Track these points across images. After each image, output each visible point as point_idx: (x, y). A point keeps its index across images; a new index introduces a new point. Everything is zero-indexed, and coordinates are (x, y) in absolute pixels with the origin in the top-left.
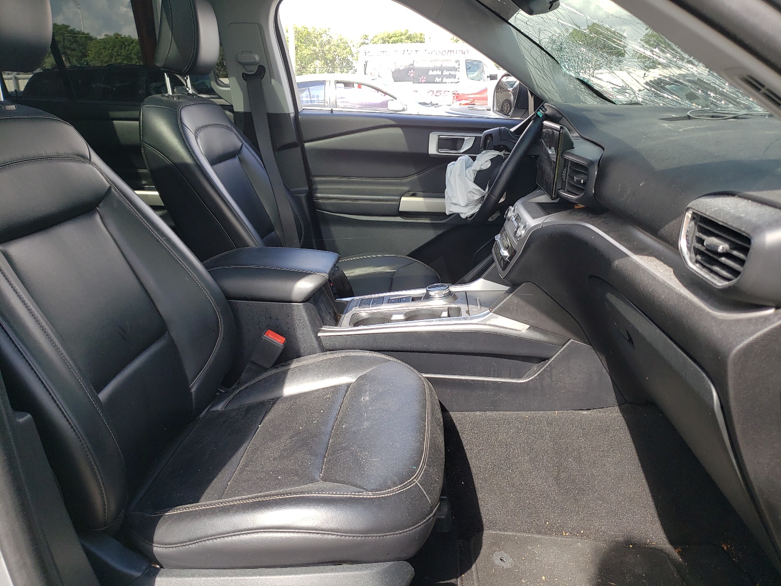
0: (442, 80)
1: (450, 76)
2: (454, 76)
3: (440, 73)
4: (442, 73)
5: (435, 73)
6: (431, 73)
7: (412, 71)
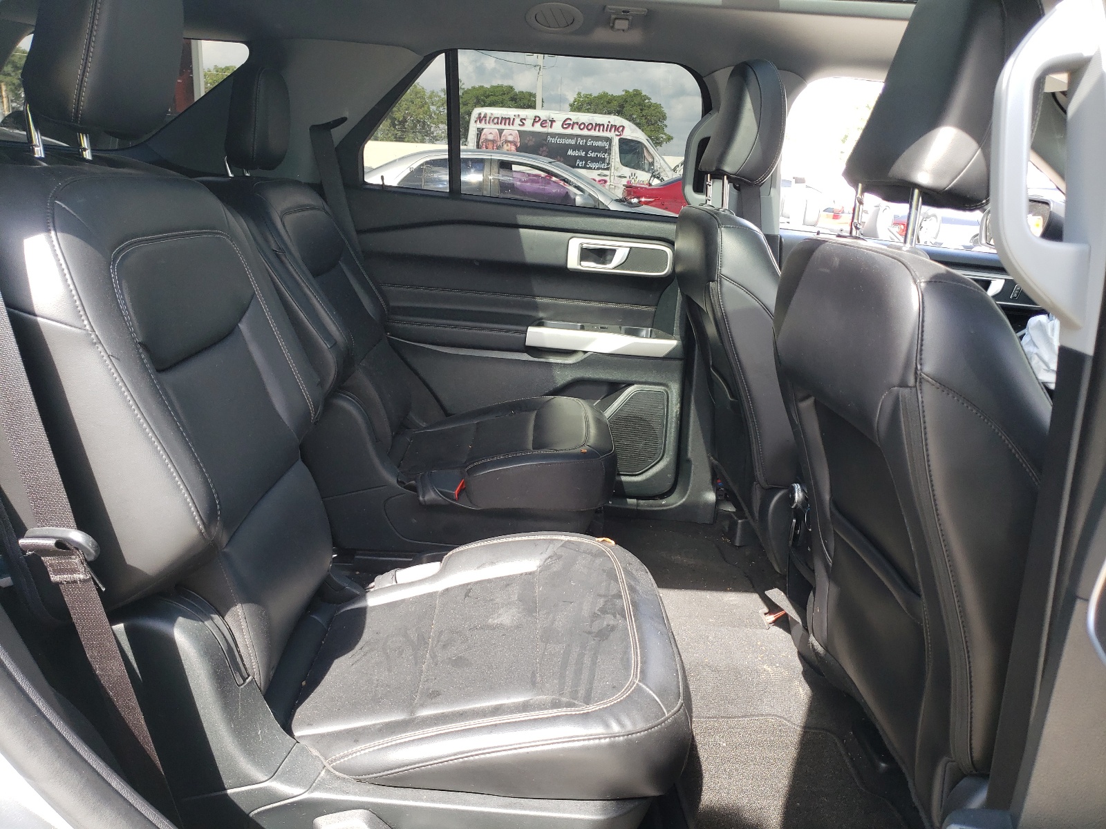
0: (586, 164)
1: (596, 160)
2: (603, 160)
3: (583, 154)
4: (586, 154)
5: (576, 153)
6: (570, 152)
7: (545, 148)
